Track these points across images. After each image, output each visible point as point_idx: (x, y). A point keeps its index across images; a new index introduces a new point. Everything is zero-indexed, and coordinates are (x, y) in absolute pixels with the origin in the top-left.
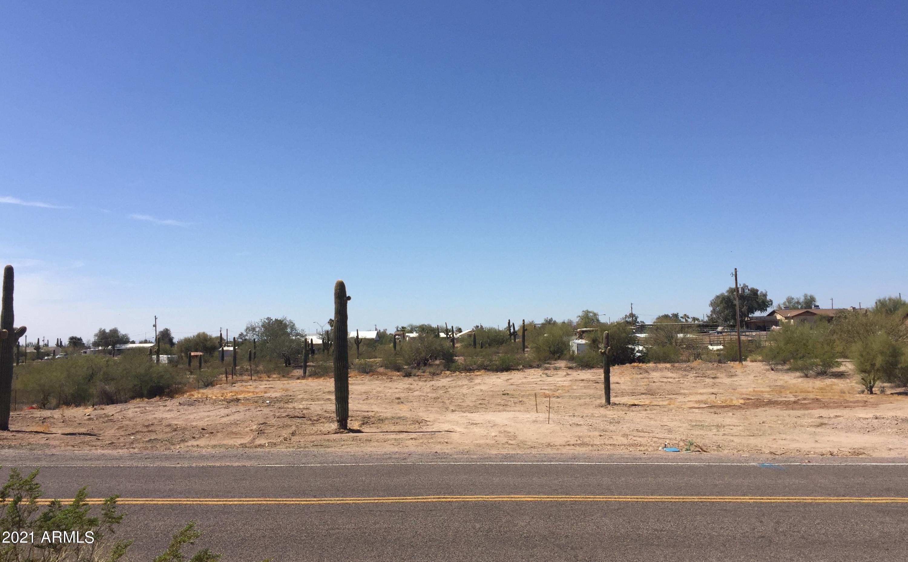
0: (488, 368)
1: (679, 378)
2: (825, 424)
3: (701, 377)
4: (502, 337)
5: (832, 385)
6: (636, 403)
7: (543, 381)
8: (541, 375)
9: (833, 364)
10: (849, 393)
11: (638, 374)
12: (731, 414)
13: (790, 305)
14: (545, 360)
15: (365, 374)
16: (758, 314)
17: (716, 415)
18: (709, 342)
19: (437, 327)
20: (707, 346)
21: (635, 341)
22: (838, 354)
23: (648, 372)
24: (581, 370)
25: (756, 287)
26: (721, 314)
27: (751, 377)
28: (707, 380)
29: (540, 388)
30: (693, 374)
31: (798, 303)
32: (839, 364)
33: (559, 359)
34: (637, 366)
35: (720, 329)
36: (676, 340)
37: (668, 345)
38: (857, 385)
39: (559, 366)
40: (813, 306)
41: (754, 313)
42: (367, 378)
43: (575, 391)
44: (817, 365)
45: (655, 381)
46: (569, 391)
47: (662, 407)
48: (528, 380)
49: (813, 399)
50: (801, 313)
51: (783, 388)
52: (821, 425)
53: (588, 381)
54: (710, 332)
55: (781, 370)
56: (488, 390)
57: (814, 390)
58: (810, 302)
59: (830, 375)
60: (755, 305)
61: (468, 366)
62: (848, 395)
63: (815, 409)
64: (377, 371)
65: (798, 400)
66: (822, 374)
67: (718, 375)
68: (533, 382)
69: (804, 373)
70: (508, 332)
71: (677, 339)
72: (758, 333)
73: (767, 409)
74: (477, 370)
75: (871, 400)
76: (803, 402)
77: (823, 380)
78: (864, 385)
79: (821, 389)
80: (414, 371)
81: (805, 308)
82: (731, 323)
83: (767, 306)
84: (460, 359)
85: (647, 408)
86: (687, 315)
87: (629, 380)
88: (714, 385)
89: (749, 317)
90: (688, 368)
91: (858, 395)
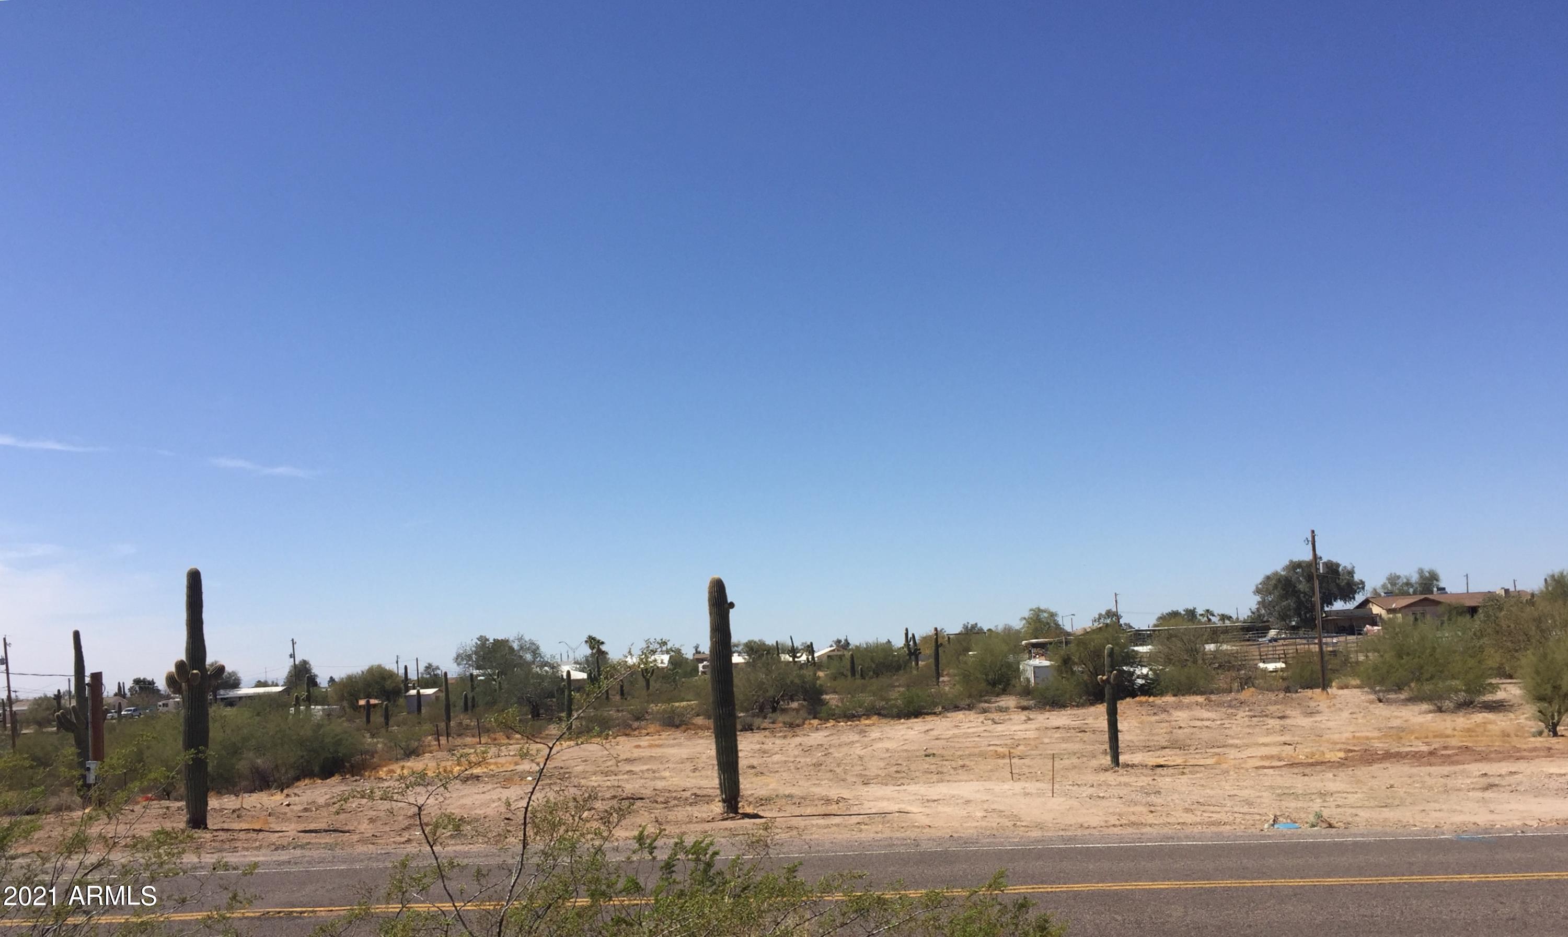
0: (882, 712)
1: (1222, 719)
2: (1497, 785)
3: (1260, 716)
4: (897, 659)
5: (1484, 723)
6: (1162, 763)
7: (990, 732)
8: (982, 722)
9: (1484, 688)
10: (1517, 736)
11: (1149, 715)
12: (1330, 775)
13: (1395, 588)
14: (981, 696)
15: (673, 729)
16: (1339, 605)
17: (1306, 777)
18: (1259, 657)
19: (775, 644)
20: (1257, 664)
21: (1134, 659)
22: (1490, 672)
23: (1168, 712)
24: (1049, 711)
25: (1335, 559)
26: (1274, 607)
27: (1345, 715)
28: (1272, 722)
29: (986, 743)
30: (1245, 712)
31: (1408, 584)
32: (1494, 688)
33: (1003, 694)
34: (1146, 702)
35: (1272, 633)
36: (1203, 655)
37: (1189, 664)
38: (1529, 723)
39: (1004, 706)
40: (1435, 589)
41: (1331, 604)
42: (680, 736)
43: (1048, 746)
44: (1457, 691)
45: (1182, 725)
46: (1036, 747)
47: (1209, 767)
48: (964, 731)
49: (1460, 748)
50: (1415, 602)
51: (1403, 731)
52: (1490, 787)
53: (1068, 729)
54: (1260, 640)
55: (1395, 701)
56: (899, 749)
57: (1456, 733)
58: (1429, 581)
59: (1480, 707)
60: (1335, 590)
61: (849, 709)
62: (1515, 738)
63: (1468, 764)
64: (693, 724)
65: (1435, 749)
66: (1466, 705)
67: (1288, 712)
68: (974, 733)
69: (1436, 704)
70: (906, 649)
71: (1205, 654)
72: (1342, 639)
73: (1388, 765)
74: (865, 717)
75: (1557, 746)
76: (1443, 752)
77: (1468, 716)
78: (1541, 720)
79: (1469, 730)
80: (757, 721)
81: (1421, 593)
82: (1294, 623)
83: (1355, 592)
84: (831, 699)
85: (1185, 771)
86: (1211, 610)
87: (1137, 725)
88: (1283, 730)
89: (1325, 612)
90: (1234, 703)
91: (1533, 739)
